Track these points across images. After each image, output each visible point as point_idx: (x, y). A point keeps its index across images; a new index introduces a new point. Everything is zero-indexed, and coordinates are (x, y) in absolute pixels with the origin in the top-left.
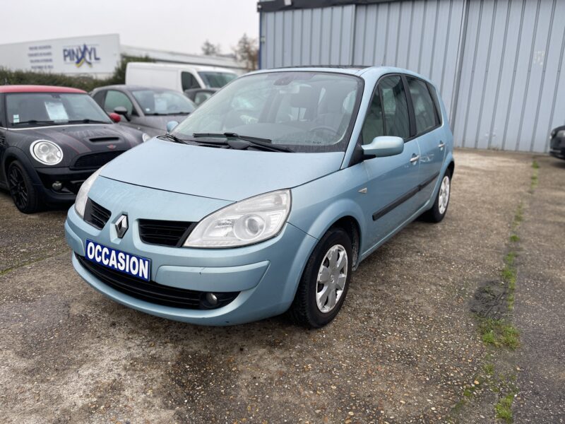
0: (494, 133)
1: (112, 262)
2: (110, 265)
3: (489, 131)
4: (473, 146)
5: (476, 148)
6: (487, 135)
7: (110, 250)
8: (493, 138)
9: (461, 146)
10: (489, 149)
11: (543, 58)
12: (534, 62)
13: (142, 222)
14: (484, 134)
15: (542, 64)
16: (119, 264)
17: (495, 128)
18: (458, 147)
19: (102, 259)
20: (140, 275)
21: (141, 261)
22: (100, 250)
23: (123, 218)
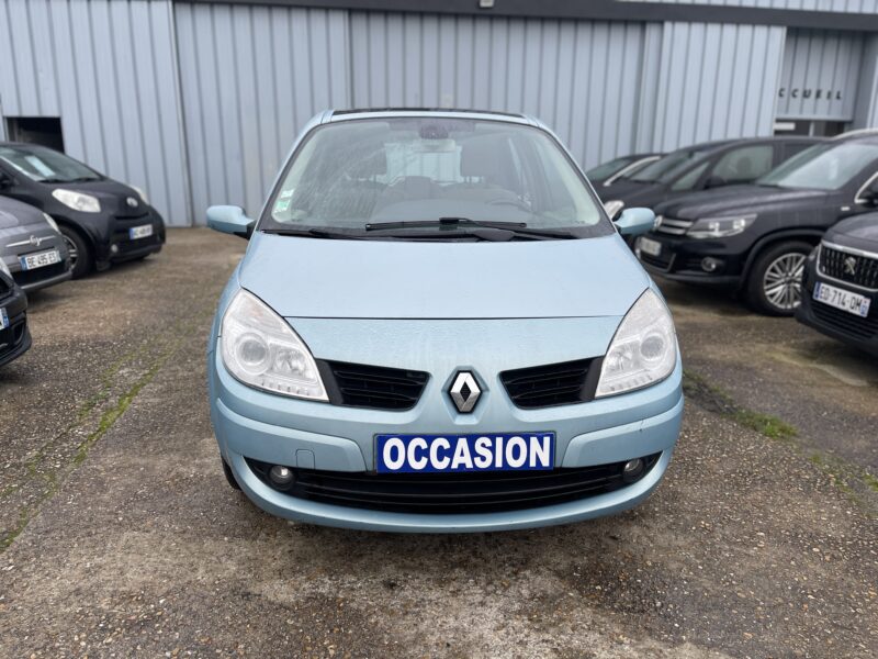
2: (455, 466)
7: (453, 440)
13: (506, 376)
16: (477, 460)
19: (429, 462)
20: (533, 464)
21: (534, 440)
22: (424, 445)
23: (464, 378)
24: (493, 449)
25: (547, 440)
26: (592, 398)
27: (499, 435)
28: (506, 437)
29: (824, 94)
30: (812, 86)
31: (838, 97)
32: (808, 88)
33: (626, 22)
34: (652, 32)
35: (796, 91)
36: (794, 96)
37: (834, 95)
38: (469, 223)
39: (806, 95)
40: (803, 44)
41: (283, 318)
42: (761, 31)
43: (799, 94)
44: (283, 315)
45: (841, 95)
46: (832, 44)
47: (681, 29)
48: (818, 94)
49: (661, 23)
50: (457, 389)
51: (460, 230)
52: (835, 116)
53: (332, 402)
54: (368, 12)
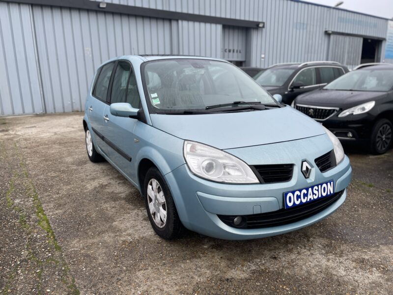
0: (74, 101)
1: (310, 197)
2: (308, 200)
3: (70, 100)
4: (62, 111)
5: (64, 112)
6: (69, 103)
7: (307, 189)
8: (74, 104)
9: (53, 112)
10: (73, 111)
11: (90, 52)
12: (86, 55)
14: (67, 102)
15: (91, 56)
16: (314, 196)
17: (74, 97)
18: (52, 113)
19: (301, 200)
20: (329, 193)
21: (329, 184)
22: (299, 194)
23: (305, 164)
24: (318, 190)
25: (332, 183)
26: (335, 165)
27: (320, 184)
28: (322, 185)
29: (235, 51)
30: (231, 48)
31: (240, 52)
32: (230, 48)
33: (163, 19)
34: (174, 24)
35: (226, 49)
36: (226, 52)
37: (239, 51)
38: (244, 103)
39: (230, 51)
40: (227, 31)
41: (222, 150)
42: (213, 26)
43: (227, 51)
44: (221, 149)
45: (241, 51)
46: (236, 32)
47: (185, 23)
48: (234, 51)
49: (177, 20)
50: (304, 169)
51: (240, 106)
52: (240, 59)
53: (261, 183)
54: (42, 6)
